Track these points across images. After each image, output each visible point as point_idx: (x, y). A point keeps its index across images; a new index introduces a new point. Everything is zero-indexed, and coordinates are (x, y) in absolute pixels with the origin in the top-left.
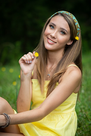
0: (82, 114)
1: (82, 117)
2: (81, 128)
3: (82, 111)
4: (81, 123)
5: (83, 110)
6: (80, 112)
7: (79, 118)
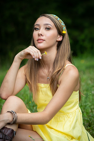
0: (92, 114)
1: (92, 117)
2: (91, 127)
3: (92, 112)
4: (91, 122)
5: (93, 110)
6: (90, 112)
7: (90, 118)
